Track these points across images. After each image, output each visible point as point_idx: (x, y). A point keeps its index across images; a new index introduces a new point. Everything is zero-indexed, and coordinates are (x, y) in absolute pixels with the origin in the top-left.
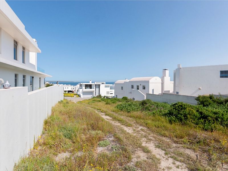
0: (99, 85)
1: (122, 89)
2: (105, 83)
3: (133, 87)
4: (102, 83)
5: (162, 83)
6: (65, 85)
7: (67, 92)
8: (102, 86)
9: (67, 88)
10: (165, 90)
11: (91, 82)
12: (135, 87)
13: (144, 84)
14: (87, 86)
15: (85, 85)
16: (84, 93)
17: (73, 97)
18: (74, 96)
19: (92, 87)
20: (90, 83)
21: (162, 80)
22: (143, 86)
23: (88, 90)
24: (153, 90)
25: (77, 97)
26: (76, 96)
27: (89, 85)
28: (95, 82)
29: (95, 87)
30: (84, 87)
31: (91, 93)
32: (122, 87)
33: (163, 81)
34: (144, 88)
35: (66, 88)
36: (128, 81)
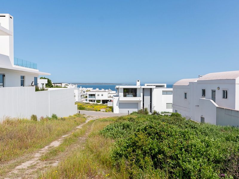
0: (151, 89)
1: (186, 98)
2: (165, 85)
3: (204, 92)
4: (157, 86)
6: (103, 90)
7: (101, 103)
8: (157, 93)
9: (100, 95)
11: (138, 83)
12: (209, 93)
14: (127, 92)
15: (124, 89)
16: (122, 105)
17: (100, 111)
18: (102, 110)
19: (138, 93)
22: (224, 91)
23: (130, 98)
25: (106, 111)
26: (104, 110)
27: (133, 89)
28: (146, 85)
29: (142, 94)
30: (121, 94)
31: (136, 104)
32: (186, 94)
35: (98, 95)
36: (195, 80)
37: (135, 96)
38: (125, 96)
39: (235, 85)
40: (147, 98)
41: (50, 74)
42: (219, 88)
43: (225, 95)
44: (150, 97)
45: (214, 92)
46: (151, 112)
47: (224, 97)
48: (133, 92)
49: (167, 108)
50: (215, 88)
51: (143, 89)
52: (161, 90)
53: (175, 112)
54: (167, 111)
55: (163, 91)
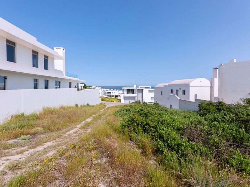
0: (142, 89)
1: (162, 94)
2: (150, 87)
3: (172, 91)
4: (145, 88)
5: (211, 86)
6: (115, 90)
7: (114, 97)
8: (145, 91)
9: (114, 93)
10: (215, 96)
11: (135, 86)
14: (129, 91)
15: (127, 89)
16: (126, 98)
18: (114, 101)
19: (135, 92)
20: (135, 88)
21: (211, 83)
22: (183, 90)
23: (130, 95)
24: (196, 96)
25: (117, 102)
27: (132, 89)
28: (139, 87)
29: (137, 92)
30: (126, 92)
31: (134, 98)
32: (162, 92)
33: (212, 84)
36: (167, 84)
37: (133, 93)
38: (127, 93)
39: (189, 87)
40: (140, 94)
42: (180, 89)
43: (184, 92)
45: (177, 91)
46: (142, 102)
47: (183, 94)
48: (132, 91)
49: (151, 100)
50: (178, 89)
51: (138, 89)
52: (148, 90)
53: (155, 102)
54: (151, 102)
55: (149, 91)
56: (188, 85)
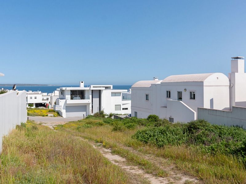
0: (100, 91)
2: (112, 86)
3: (169, 94)
4: (106, 88)
5: (230, 86)
6: (30, 92)
7: (34, 107)
8: (106, 94)
9: (33, 98)
10: (236, 101)
11: (82, 85)
12: (174, 95)
13: (192, 89)
14: (74, 94)
15: (72, 91)
16: (69, 108)
17: (47, 116)
18: (49, 115)
19: (86, 95)
20: (82, 87)
21: (230, 81)
22: (191, 93)
23: (78, 101)
24: (212, 101)
25: (55, 116)
26: (52, 115)
27: (79, 91)
28: (92, 86)
29: (91, 96)
30: (68, 97)
31: (84, 107)
32: (147, 96)
33: (232, 82)
34: (193, 97)
35: (31, 98)
36: (158, 82)
37: (83, 97)
38: (72, 98)
39: (203, 87)
40: (96, 100)
41: (3, 75)
42: (185, 90)
44: (98, 99)
47: (191, 98)
48: (81, 94)
49: (116, 110)
50: (181, 89)
51: (92, 90)
52: (109, 92)
55: (112, 93)
56: (200, 84)
